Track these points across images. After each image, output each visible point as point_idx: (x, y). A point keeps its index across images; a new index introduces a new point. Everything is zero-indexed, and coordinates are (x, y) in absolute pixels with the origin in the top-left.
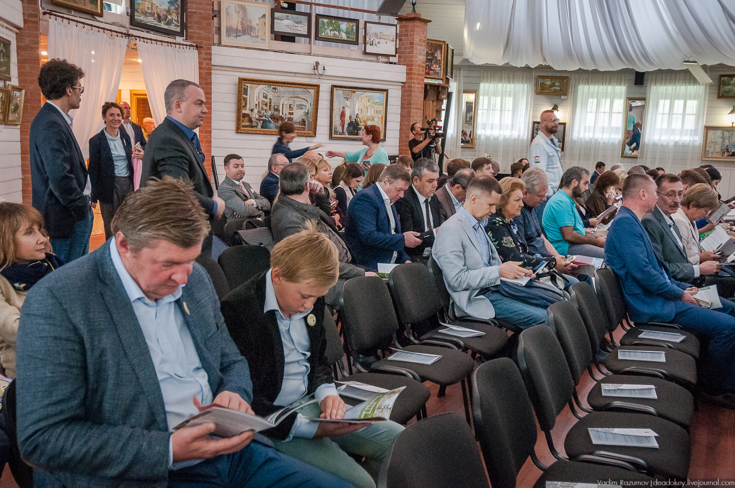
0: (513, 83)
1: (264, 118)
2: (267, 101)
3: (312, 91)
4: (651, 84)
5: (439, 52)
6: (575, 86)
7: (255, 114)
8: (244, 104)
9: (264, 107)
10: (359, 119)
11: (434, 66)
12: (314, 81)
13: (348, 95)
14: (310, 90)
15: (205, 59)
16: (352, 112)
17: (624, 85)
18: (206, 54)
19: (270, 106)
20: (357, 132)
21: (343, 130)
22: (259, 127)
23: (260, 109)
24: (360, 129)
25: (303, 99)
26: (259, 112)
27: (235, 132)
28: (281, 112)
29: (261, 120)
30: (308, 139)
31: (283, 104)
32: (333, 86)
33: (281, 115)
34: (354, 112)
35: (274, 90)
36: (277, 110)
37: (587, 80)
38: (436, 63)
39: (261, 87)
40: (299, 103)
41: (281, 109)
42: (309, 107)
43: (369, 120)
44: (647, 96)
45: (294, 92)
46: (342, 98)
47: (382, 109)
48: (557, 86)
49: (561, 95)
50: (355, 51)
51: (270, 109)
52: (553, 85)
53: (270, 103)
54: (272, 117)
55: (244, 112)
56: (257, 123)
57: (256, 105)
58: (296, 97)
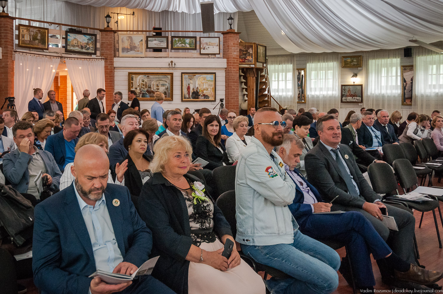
0: (327, 62)
1: (143, 92)
2: (144, 83)
3: (169, 77)
4: (416, 56)
5: (251, 49)
6: (366, 61)
7: (138, 90)
8: (132, 86)
9: (143, 86)
10: (198, 90)
11: (248, 57)
12: (170, 71)
13: (191, 77)
14: (167, 76)
15: (109, 65)
16: (194, 87)
17: (398, 58)
18: (110, 62)
19: (146, 86)
20: (198, 97)
21: (189, 96)
22: (141, 97)
23: (141, 88)
24: (199, 95)
25: (164, 81)
26: (140, 89)
27: (128, 100)
28: (152, 89)
29: (142, 93)
30: (169, 102)
31: (153, 84)
32: (182, 73)
33: (152, 90)
34: (195, 86)
35: (148, 78)
36: (150, 87)
37: (374, 57)
38: (249, 56)
39: (141, 76)
40: (162, 83)
41: (152, 87)
42: (168, 85)
43: (205, 90)
44: (414, 64)
45: (159, 78)
46: (188, 79)
47: (213, 84)
48: (355, 62)
49: (358, 67)
50: (195, 53)
51: (146, 87)
52: (352, 61)
53: (146, 84)
54: (148, 91)
55: (132, 89)
56: (139, 95)
57: (138, 86)
58: (160, 80)
